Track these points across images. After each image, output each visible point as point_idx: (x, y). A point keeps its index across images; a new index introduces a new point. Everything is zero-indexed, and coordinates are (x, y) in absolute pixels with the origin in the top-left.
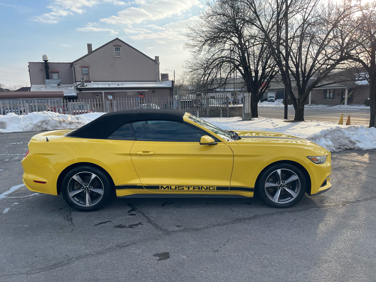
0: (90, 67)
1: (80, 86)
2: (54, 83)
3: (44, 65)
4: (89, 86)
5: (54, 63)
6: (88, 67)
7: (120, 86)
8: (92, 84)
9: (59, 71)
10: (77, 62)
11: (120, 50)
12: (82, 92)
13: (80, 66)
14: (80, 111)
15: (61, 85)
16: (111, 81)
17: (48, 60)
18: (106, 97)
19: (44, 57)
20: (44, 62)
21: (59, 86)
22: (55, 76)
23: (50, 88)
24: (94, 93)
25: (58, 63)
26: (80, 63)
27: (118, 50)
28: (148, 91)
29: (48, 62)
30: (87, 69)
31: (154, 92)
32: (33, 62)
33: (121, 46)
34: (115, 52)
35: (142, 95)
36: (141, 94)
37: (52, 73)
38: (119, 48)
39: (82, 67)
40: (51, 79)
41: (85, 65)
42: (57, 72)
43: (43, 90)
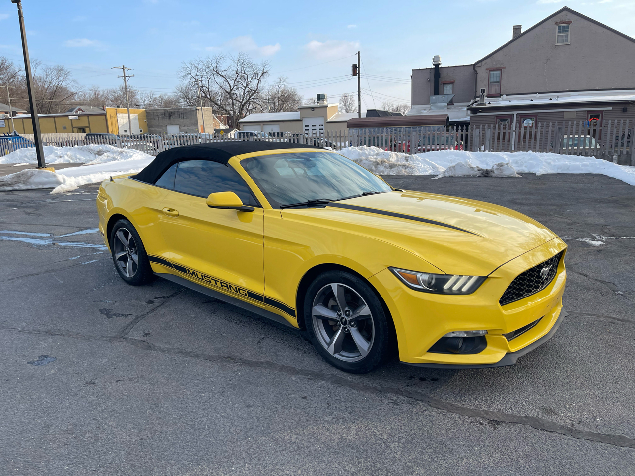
0: (504, 68)
1: (477, 105)
2: (443, 102)
3: (433, 72)
4: (493, 104)
5: (449, 67)
6: (500, 70)
7: (554, 101)
8: (503, 100)
9: (455, 81)
10: (483, 63)
11: (567, 31)
12: (478, 114)
13: (487, 69)
14: (428, 148)
15: (455, 104)
16: (539, 93)
17: (440, 64)
18: (520, 123)
19: (436, 59)
20: (434, 67)
21: (449, 106)
22: (448, 89)
23: (436, 109)
24: (497, 116)
25: (456, 66)
26: (489, 64)
27: (563, 32)
28: (611, 108)
29: (440, 66)
30: (499, 72)
31: (624, 110)
32: (418, 69)
33: (571, 22)
34: (557, 35)
35: (598, 116)
36: (595, 115)
37: (443, 84)
38: (567, 27)
39: (489, 71)
40: (440, 95)
41: (495, 67)
42: (452, 83)
43: (425, 113)
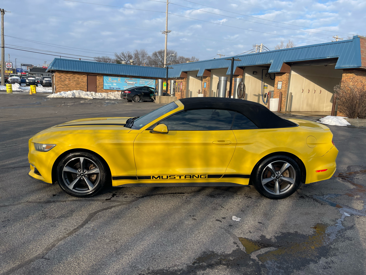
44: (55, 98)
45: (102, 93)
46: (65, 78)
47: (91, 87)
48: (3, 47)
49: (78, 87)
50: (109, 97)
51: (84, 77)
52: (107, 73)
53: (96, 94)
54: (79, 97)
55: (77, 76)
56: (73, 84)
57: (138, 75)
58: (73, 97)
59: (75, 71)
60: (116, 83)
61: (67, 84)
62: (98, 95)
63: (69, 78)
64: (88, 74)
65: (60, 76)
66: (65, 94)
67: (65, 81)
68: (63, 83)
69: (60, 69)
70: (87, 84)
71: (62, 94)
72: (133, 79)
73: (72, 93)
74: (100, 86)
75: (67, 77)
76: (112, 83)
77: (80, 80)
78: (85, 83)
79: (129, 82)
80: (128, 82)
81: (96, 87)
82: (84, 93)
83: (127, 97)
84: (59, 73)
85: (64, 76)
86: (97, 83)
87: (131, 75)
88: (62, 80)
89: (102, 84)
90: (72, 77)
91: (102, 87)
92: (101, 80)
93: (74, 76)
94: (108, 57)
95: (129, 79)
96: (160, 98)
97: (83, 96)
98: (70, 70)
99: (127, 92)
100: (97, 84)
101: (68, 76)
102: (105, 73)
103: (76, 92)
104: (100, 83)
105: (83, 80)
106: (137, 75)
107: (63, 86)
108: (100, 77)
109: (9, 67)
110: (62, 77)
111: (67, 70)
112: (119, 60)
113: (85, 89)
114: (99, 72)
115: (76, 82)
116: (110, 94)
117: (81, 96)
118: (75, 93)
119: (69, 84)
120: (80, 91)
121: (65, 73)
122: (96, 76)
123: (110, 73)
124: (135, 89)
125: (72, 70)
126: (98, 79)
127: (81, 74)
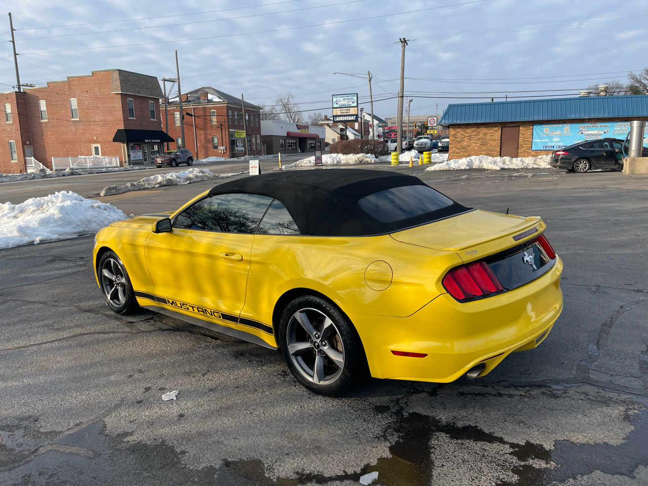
44: (437, 171)
45: (524, 159)
46: (463, 137)
47: (509, 147)
48: (402, 97)
49: (483, 150)
50: (538, 165)
51: (496, 131)
52: (541, 118)
53: (512, 160)
54: (479, 167)
55: (483, 130)
56: (475, 145)
57: (610, 116)
58: (468, 168)
59: (479, 122)
60: (560, 136)
61: (466, 146)
62: (515, 163)
63: (470, 136)
64: (503, 125)
65: (455, 134)
66: (455, 163)
67: (463, 141)
68: (458, 146)
69: (455, 122)
70: (501, 143)
71: (451, 163)
72: (599, 125)
73: (469, 160)
74: (526, 146)
75: (466, 135)
76: (551, 138)
77: (488, 137)
78: (496, 142)
79: (589, 132)
80: (586, 132)
81: (518, 147)
82: (489, 161)
83: (561, 163)
84: (454, 128)
85: (462, 132)
86: (520, 140)
87: (592, 116)
88: (457, 139)
89: (529, 142)
90: (474, 134)
91: (529, 146)
92: (529, 133)
93: (477, 130)
94: (616, 83)
95: (590, 125)
96: (633, 162)
97: (485, 166)
98: (471, 122)
99: (561, 153)
100: (520, 142)
101: (468, 132)
102: (536, 118)
103: (475, 159)
104: (526, 140)
105: (493, 137)
106: (606, 116)
107: (459, 149)
108: (526, 129)
109: (433, 124)
110: (459, 134)
111: (465, 123)
112: (637, 85)
113: (496, 153)
114: (522, 119)
115: (481, 141)
116: (541, 158)
117: (482, 166)
118: (473, 160)
119: (469, 146)
120: (482, 157)
121: (463, 127)
122: (519, 126)
123: (545, 118)
124: (581, 145)
125: (475, 122)
126: (523, 131)
127: (491, 127)
